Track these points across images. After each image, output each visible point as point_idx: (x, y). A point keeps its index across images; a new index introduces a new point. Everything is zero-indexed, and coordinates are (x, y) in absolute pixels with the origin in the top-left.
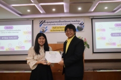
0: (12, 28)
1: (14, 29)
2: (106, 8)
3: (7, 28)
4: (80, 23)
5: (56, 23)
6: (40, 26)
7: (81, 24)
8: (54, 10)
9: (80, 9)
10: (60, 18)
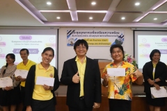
0: (29, 38)
1: (32, 40)
2: (155, 19)
3: (24, 38)
4: (119, 35)
5: (89, 35)
6: (68, 37)
7: (120, 37)
8: (91, 18)
9: (123, 18)
10: (94, 27)
